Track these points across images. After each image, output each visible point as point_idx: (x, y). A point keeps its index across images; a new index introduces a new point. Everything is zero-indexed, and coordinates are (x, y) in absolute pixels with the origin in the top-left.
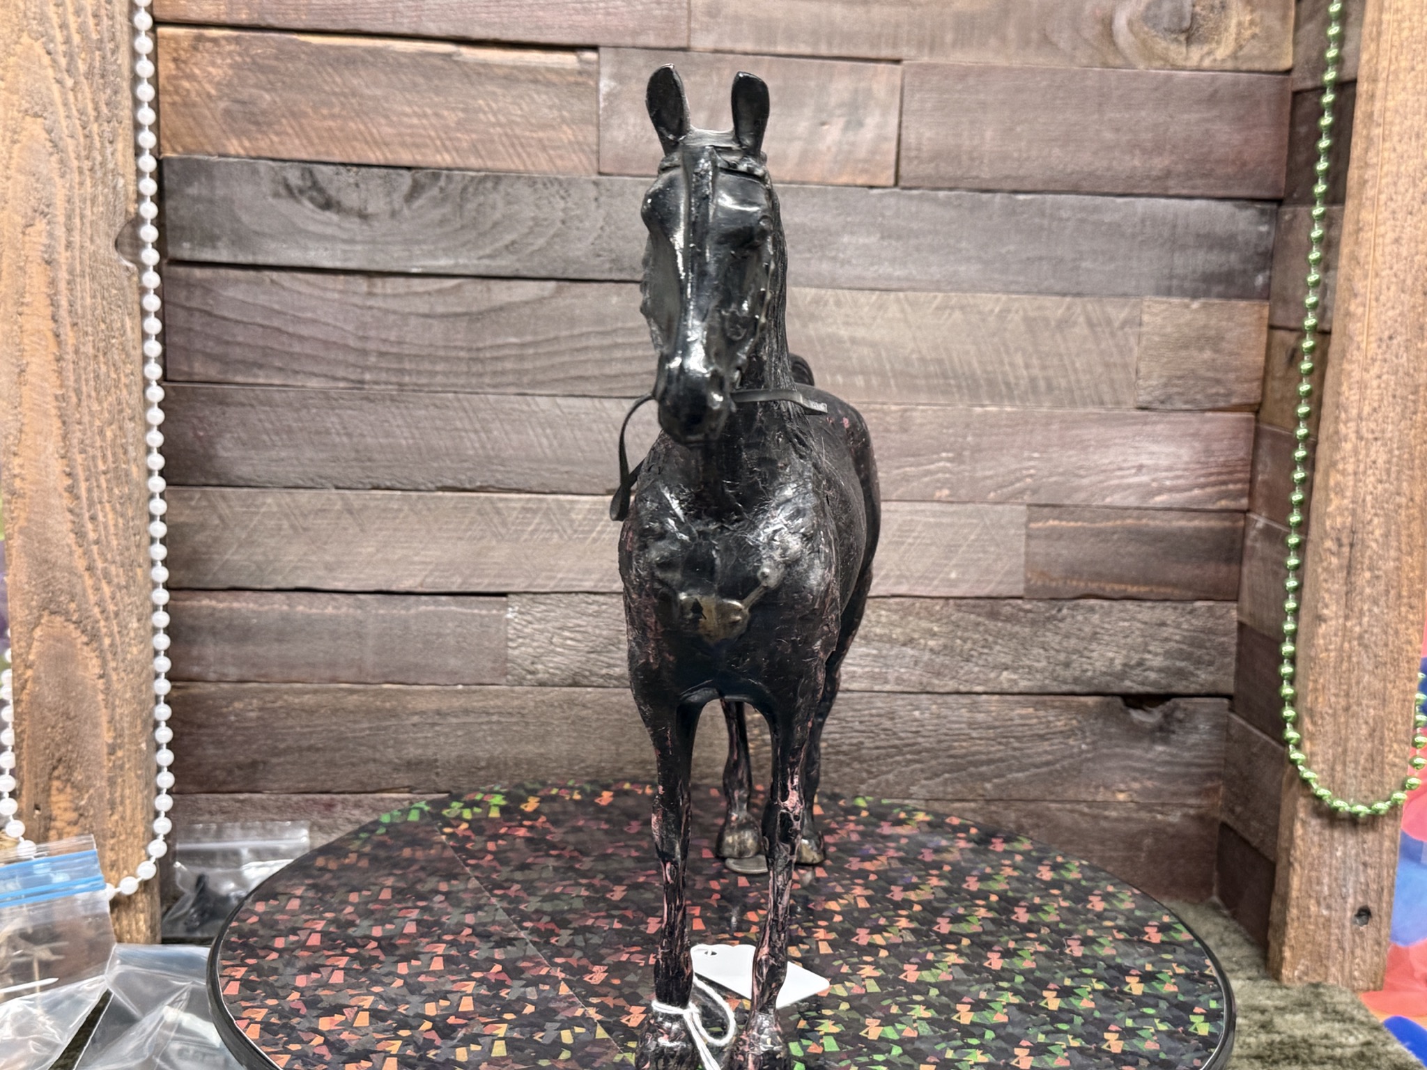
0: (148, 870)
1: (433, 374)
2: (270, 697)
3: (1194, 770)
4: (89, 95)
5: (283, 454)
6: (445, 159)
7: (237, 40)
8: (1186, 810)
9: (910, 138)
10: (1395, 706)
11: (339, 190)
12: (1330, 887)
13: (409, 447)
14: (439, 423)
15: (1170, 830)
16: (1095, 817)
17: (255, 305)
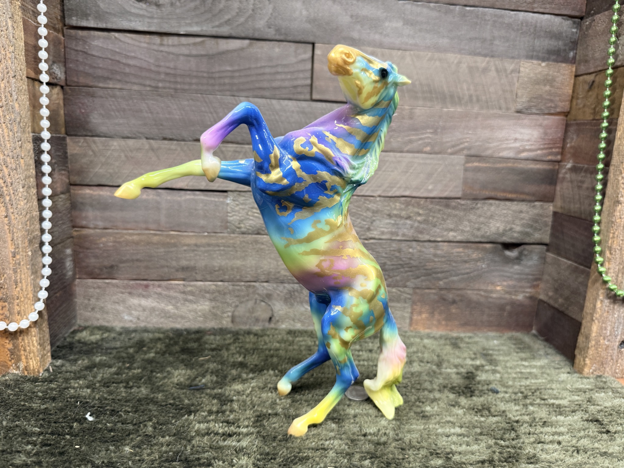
0: (34, 317)
1: (190, 84)
2: (118, 236)
3: (531, 277)
5: (121, 121)
8: (525, 294)
12: (610, 331)
13: (180, 119)
14: (194, 108)
15: (517, 302)
16: (487, 297)
17: (107, 49)
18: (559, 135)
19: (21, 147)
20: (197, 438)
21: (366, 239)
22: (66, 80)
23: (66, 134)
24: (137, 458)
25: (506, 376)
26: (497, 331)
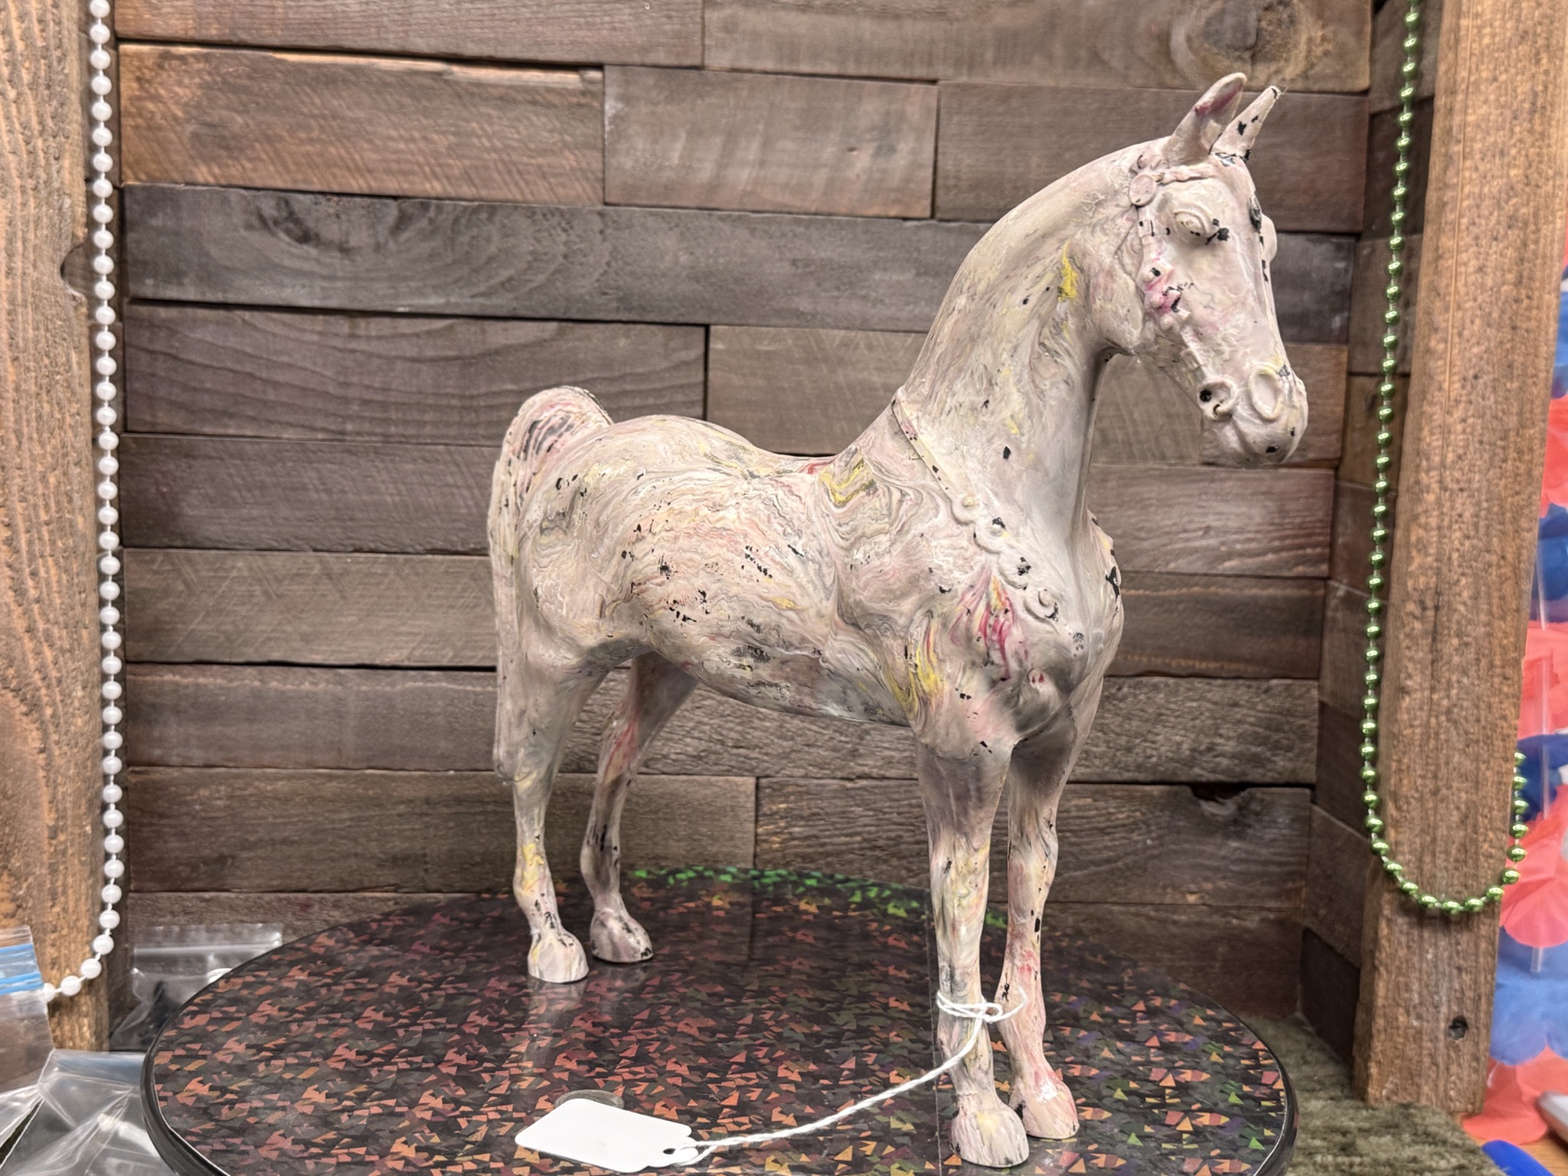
1: (422, 424)
2: (240, 783)
3: (1273, 869)
4: (32, 107)
5: (255, 512)
6: (435, 187)
7: (206, 58)
8: (1264, 914)
9: (947, 165)
10: (1489, 789)
11: (317, 220)
12: (1420, 995)
13: (395, 505)
14: (428, 478)
15: (1247, 936)
16: (1163, 922)
17: (225, 348)
18: (1320, 514)
21: (849, 780)
22: (125, 418)
23: (122, 542)
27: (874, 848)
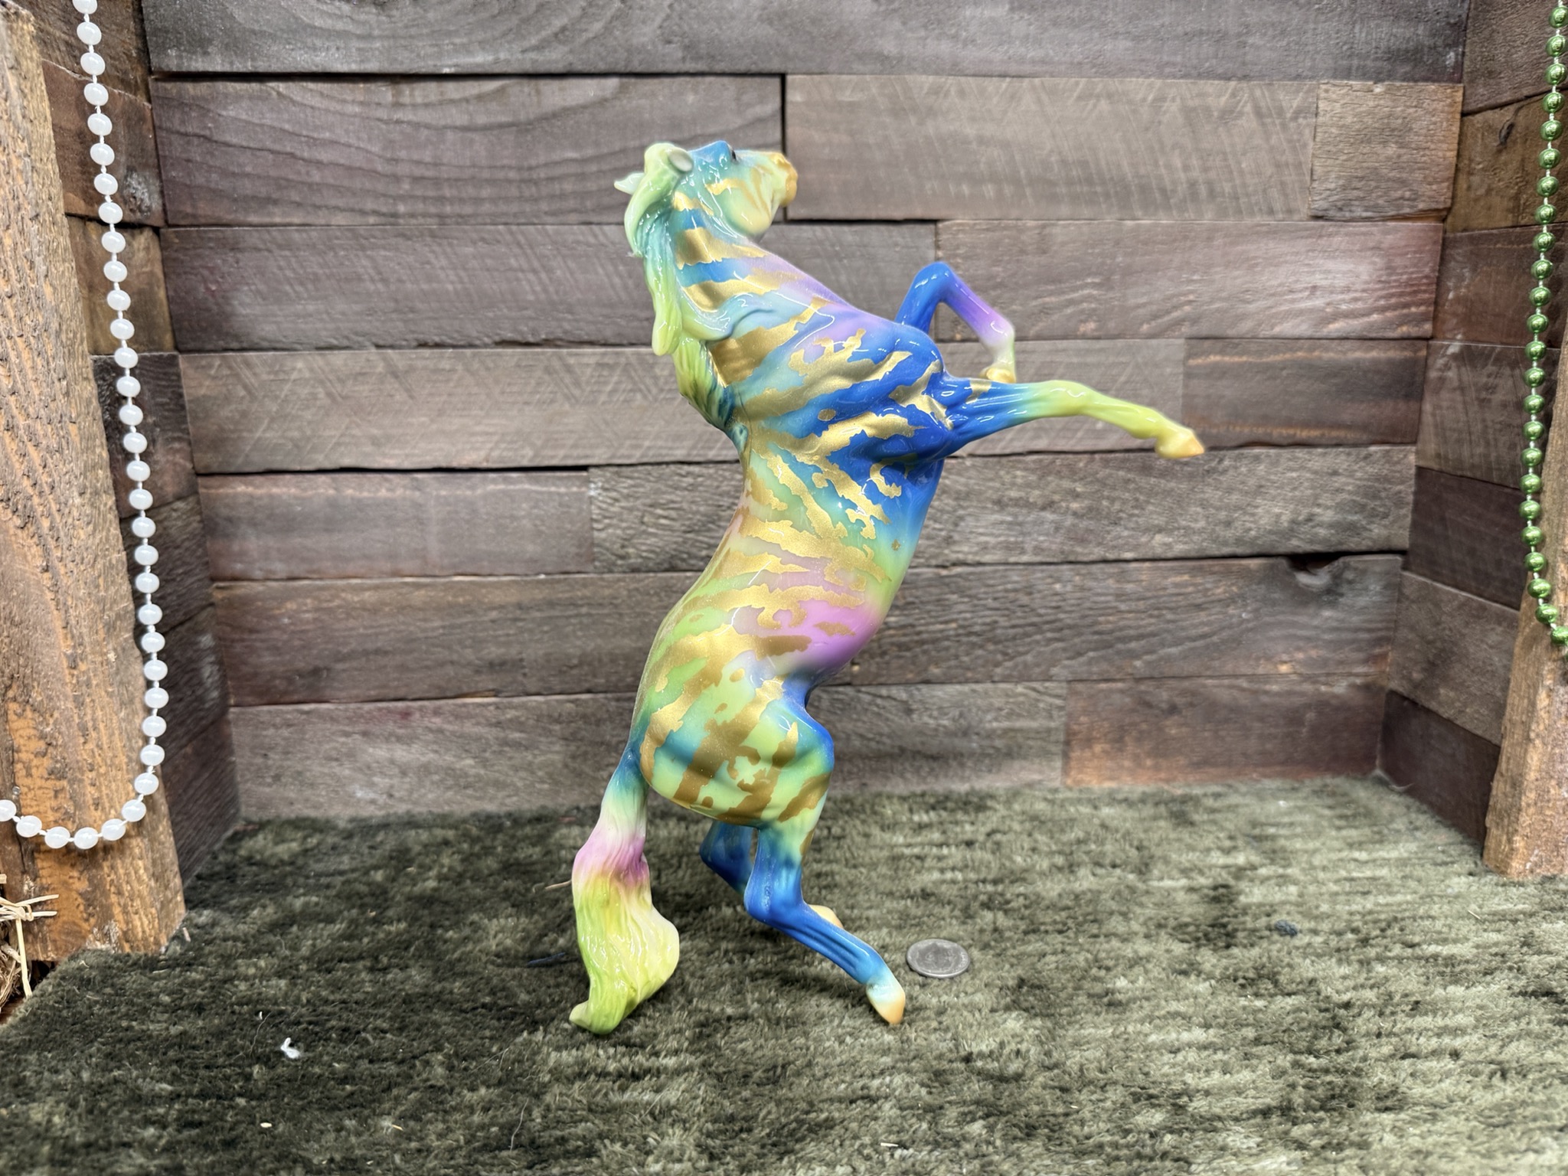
0: (135, 810)
1: (478, 201)
2: (326, 595)
3: (1362, 635)
5: (311, 308)
8: (1352, 679)
13: (456, 292)
14: (489, 262)
15: (1334, 702)
16: (1255, 692)
17: (262, 126)
18: (1427, 270)
19: (67, 394)
20: (557, 1089)
21: (944, 567)
22: (165, 211)
23: (176, 348)
24: (414, 1145)
25: (1312, 889)
26: (1283, 775)
27: (970, 634)
